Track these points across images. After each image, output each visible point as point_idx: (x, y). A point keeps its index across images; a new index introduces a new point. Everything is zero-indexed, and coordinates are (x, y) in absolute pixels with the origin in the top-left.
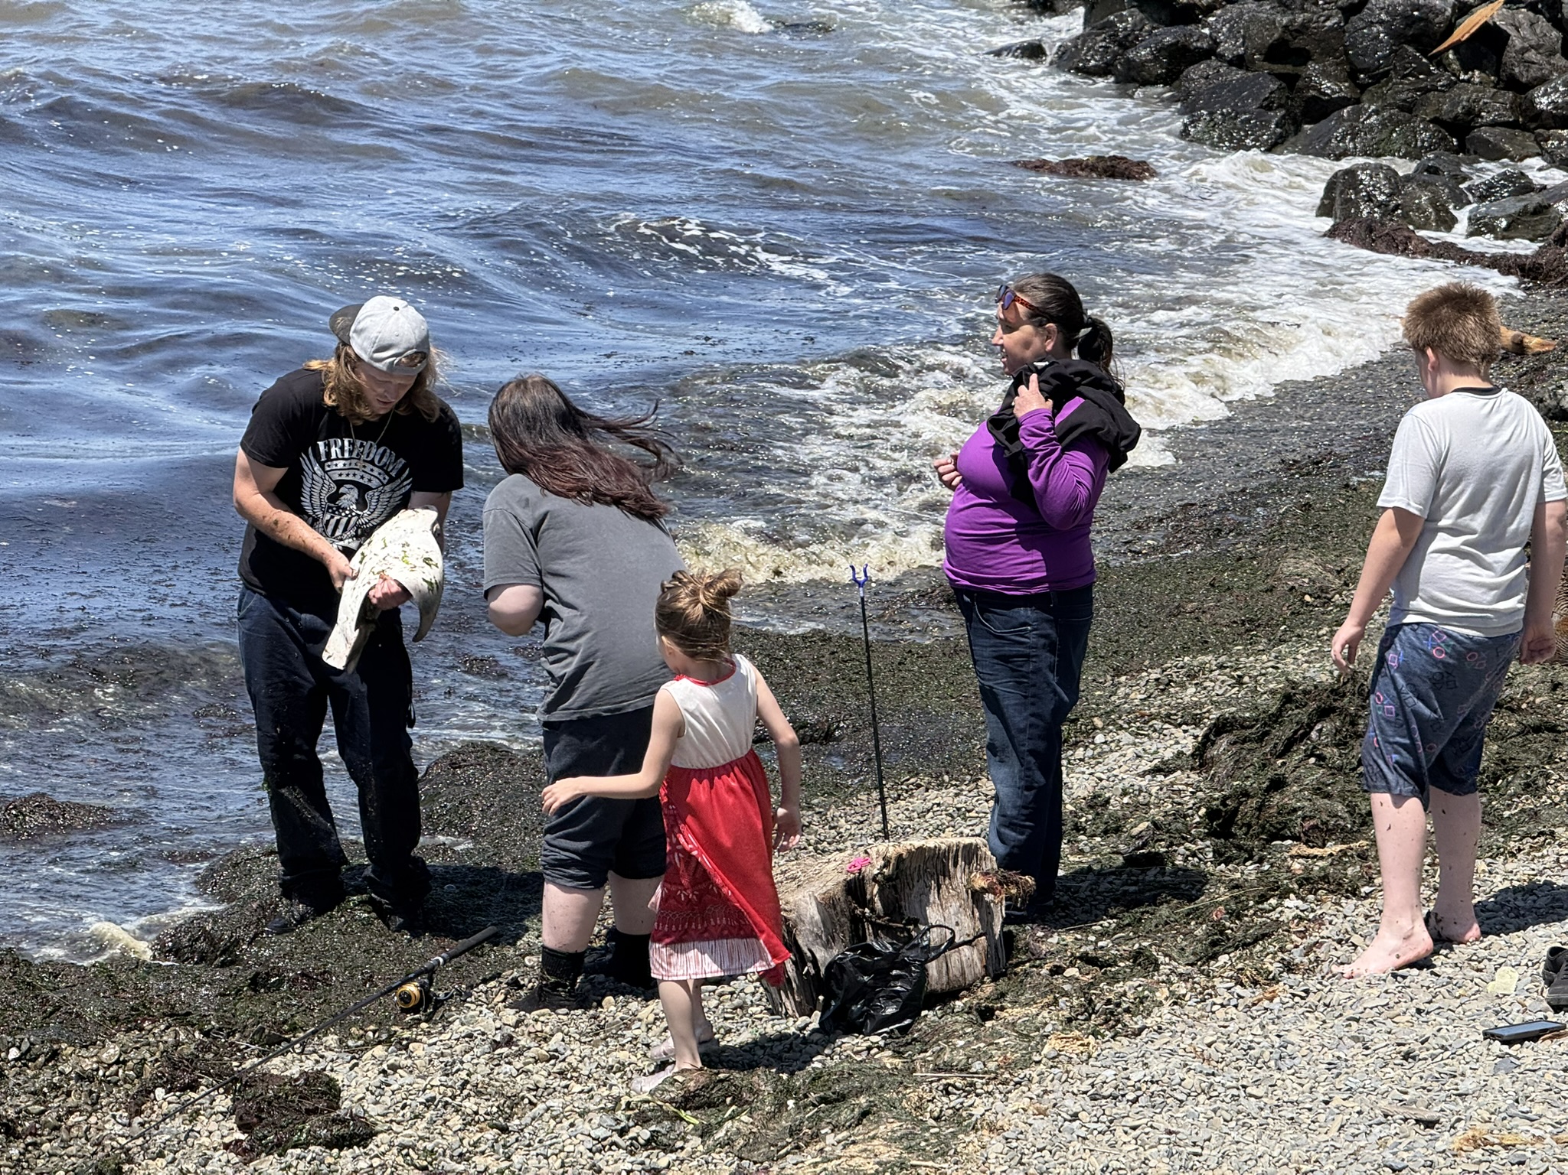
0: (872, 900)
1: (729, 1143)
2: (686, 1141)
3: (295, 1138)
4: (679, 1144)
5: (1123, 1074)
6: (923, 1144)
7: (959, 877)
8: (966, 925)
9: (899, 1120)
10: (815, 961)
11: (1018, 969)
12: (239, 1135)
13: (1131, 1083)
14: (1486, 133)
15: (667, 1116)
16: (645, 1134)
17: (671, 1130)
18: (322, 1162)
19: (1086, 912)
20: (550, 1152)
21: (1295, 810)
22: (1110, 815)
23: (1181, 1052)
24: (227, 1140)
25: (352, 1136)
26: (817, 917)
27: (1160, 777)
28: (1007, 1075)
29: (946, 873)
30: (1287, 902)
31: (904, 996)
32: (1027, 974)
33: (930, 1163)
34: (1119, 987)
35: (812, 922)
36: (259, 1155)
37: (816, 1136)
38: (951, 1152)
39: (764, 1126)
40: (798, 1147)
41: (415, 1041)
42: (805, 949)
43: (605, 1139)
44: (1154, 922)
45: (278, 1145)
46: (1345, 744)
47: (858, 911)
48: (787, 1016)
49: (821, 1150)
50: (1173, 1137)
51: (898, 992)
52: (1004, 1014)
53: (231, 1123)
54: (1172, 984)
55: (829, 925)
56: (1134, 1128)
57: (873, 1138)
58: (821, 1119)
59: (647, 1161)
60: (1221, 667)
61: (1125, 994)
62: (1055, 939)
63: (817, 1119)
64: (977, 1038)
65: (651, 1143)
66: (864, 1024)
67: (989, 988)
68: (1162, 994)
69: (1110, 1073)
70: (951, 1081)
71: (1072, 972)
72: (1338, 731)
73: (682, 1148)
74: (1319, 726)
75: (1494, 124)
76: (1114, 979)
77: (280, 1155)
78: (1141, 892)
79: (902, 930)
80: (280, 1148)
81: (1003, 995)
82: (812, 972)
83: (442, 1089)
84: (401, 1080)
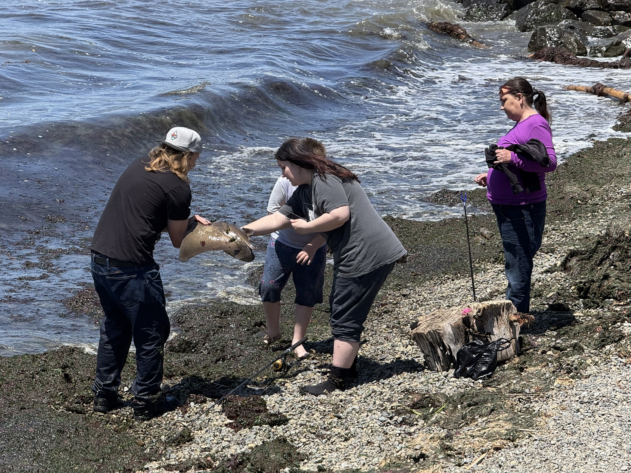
0: (473, 325)
1: (437, 422)
2: (418, 422)
3: (256, 421)
4: (415, 423)
5: (591, 393)
6: (520, 422)
7: (505, 316)
8: (508, 335)
9: (507, 413)
10: (450, 350)
11: (528, 352)
12: (229, 421)
13: (595, 397)
14: (590, 13)
15: (407, 412)
16: (400, 419)
17: (410, 417)
18: (270, 431)
19: (541, 328)
20: (364, 426)
21: (614, 287)
22: (536, 290)
23: (609, 384)
24: (226, 422)
25: (280, 421)
26: (451, 332)
27: (549, 274)
28: (542, 394)
29: (500, 315)
30: (625, 324)
31: (489, 363)
32: (533, 354)
33: (527, 430)
34: (571, 359)
35: (449, 334)
36: (241, 428)
37: (473, 420)
38: (535, 425)
39: (450, 416)
40: (467, 424)
41: (287, 382)
42: (447, 345)
43: (385, 421)
44: (573, 332)
45: (248, 425)
46: (623, 260)
47: (467, 330)
48: (438, 371)
49: (477, 425)
50: (620, 418)
51: (487, 362)
52: (528, 370)
53: (223, 416)
54: (592, 357)
55: (457, 335)
56: (603, 415)
57: (499, 419)
58: (474, 413)
59: (406, 430)
60: (553, 229)
61: (574, 361)
62: (540, 340)
63: (472, 412)
64: (522, 379)
65: (403, 422)
66: (473, 374)
67: (517, 360)
68: (589, 361)
69: (585, 393)
70: (521, 397)
71: (550, 353)
72: (620, 256)
73: (417, 425)
74: (613, 254)
75: (592, 9)
76: (567, 356)
77: (249, 429)
78: (559, 320)
79: (484, 337)
80: (250, 426)
81: (525, 362)
82: (449, 354)
83: (307, 402)
84: (289, 399)
